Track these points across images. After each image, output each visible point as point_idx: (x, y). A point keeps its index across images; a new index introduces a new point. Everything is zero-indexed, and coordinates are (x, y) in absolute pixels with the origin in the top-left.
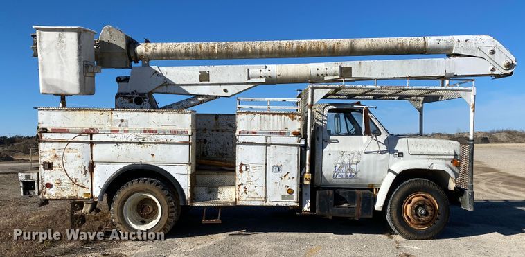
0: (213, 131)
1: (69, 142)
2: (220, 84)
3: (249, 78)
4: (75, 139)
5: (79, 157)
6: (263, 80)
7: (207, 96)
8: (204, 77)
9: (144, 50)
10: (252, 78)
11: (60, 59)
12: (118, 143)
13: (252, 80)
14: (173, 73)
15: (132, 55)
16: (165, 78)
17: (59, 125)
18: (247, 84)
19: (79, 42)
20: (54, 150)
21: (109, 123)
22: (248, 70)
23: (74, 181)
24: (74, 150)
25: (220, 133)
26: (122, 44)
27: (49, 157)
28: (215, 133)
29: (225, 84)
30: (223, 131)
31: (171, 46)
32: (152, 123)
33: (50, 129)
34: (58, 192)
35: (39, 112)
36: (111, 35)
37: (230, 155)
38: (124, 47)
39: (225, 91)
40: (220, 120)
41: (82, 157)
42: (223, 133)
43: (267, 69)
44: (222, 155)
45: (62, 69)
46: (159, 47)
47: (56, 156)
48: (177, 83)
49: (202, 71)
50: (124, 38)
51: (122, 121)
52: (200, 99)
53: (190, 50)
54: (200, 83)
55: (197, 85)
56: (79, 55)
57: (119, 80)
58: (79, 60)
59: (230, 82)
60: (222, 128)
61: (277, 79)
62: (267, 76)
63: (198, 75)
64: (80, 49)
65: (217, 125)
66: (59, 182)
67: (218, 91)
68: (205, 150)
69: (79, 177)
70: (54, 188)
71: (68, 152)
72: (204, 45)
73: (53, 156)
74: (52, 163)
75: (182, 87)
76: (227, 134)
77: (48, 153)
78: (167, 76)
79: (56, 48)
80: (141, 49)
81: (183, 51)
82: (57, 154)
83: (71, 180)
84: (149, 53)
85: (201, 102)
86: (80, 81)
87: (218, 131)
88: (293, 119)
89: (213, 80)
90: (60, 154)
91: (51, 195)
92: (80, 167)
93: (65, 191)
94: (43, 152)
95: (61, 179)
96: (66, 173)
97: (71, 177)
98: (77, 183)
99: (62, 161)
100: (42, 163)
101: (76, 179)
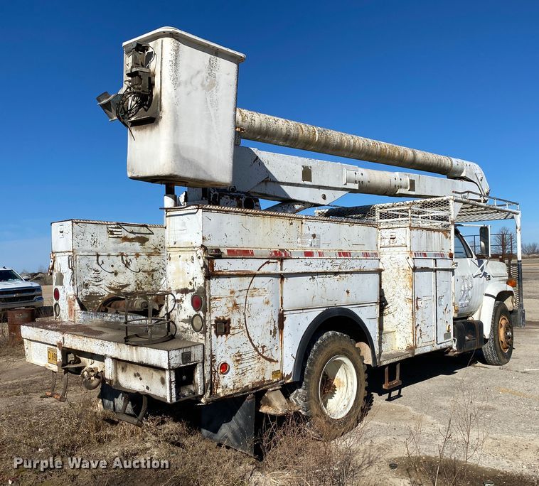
1: (254, 275)
2: (319, 187)
3: (346, 182)
4: (262, 270)
5: (267, 303)
6: (356, 187)
8: (307, 174)
10: (348, 182)
12: (312, 275)
13: (348, 186)
14: (275, 164)
16: (267, 171)
17: (235, 242)
18: (344, 189)
20: (232, 292)
21: (299, 240)
22: (346, 171)
23: (261, 351)
24: (261, 291)
27: (225, 309)
29: (325, 188)
33: (225, 251)
34: (237, 378)
39: (324, 197)
41: (271, 303)
43: (360, 172)
46: (257, 119)
47: (235, 305)
48: (279, 180)
49: (305, 165)
51: (314, 236)
52: (297, 207)
53: (292, 132)
59: (330, 185)
61: (367, 186)
62: (360, 181)
63: (301, 170)
66: (239, 358)
67: (318, 197)
69: (267, 343)
70: (232, 371)
71: (253, 296)
72: (305, 127)
73: (231, 305)
74: (229, 321)
77: (224, 301)
78: (269, 168)
79: (202, 85)
82: (238, 301)
83: (256, 349)
88: (446, 237)
89: (314, 179)
90: (241, 301)
91: (226, 387)
92: (268, 322)
93: (248, 374)
94: (215, 298)
95: (242, 351)
96: (249, 337)
97: (256, 344)
98: (264, 355)
99: (244, 314)
100: (213, 323)
101: (263, 347)
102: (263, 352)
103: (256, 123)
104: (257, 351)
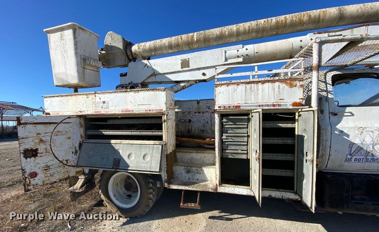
0: (196, 113)
2: (199, 69)
3: (226, 60)
5: (69, 138)
6: (241, 60)
7: (188, 81)
8: (185, 64)
9: (137, 48)
10: (229, 59)
11: (63, 54)
13: (229, 61)
14: (160, 65)
15: (129, 53)
16: (153, 69)
18: (224, 65)
19: (75, 38)
20: (39, 134)
21: (93, 106)
22: (225, 52)
23: (65, 162)
24: (64, 132)
25: (201, 114)
26: (120, 45)
27: (33, 144)
28: (197, 114)
29: (204, 68)
30: (203, 113)
31: (158, 42)
32: (129, 103)
34: (46, 179)
35: (45, 99)
36: (113, 40)
37: (210, 131)
38: (121, 47)
39: (204, 74)
40: (201, 104)
41: (72, 138)
42: (203, 115)
43: (245, 48)
44: (203, 131)
45: (65, 63)
46: (148, 45)
47: (41, 141)
49: (183, 59)
50: (121, 40)
51: (104, 102)
52: (182, 84)
53: (173, 42)
54: (181, 70)
55: (179, 72)
56: (76, 49)
57: (122, 75)
58: (76, 53)
60: (202, 110)
61: (255, 56)
62: (245, 54)
63: (180, 62)
64: (76, 44)
65: (199, 108)
66: (47, 168)
67: (198, 76)
68: (190, 128)
69: (70, 158)
71: (57, 135)
72: (184, 36)
73: (37, 141)
74: (37, 150)
75: (166, 76)
76: (206, 115)
77: (30, 139)
78: (155, 68)
79: (60, 46)
80: (135, 48)
81: (167, 44)
82: (44, 139)
83: (61, 162)
84: (141, 50)
85: (183, 88)
86: (78, 72)
87: (199, 113)
88: (291, 86)
89: (192, 65)
90: (46, 139)
91: (37, 184)
92: (70, 148)
93: (55, 175)
94: (22, 138)
95: (49, 164)
96: (55, 156)
97: (61, 159)
98: (68, 164)
99: (50, 145)
100: (22, 151)
101: (67, 161)
102: (67, 163)
103: (147, 47)
104: (63, 163)
